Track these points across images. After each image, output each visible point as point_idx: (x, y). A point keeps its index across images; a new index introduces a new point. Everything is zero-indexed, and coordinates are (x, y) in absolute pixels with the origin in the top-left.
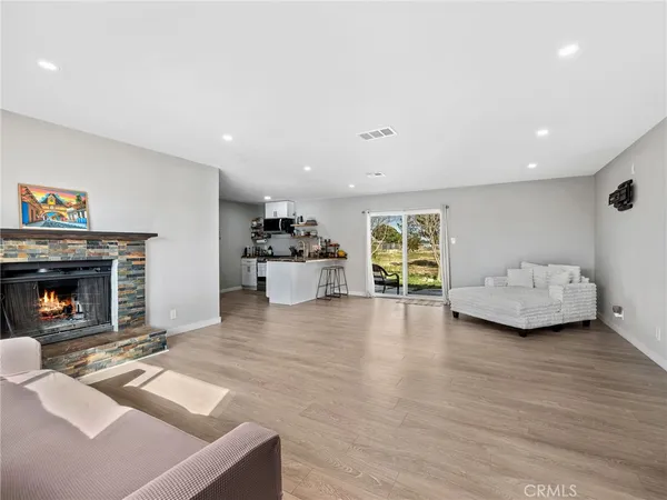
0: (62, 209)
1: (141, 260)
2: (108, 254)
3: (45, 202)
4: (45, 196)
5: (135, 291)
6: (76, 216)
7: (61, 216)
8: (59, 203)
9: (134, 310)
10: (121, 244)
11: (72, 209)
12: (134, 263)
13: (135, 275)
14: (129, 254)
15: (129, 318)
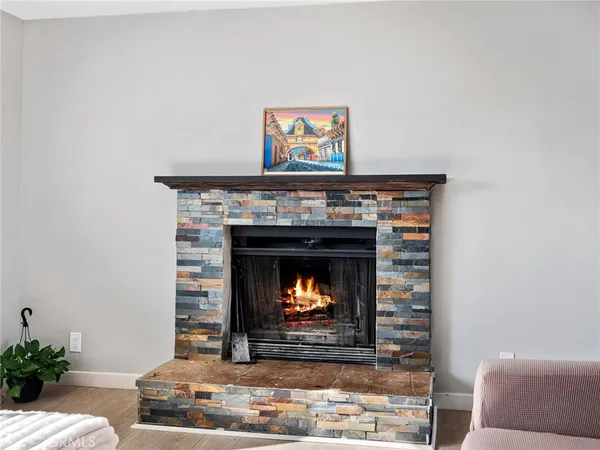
0: (312, 140)
1: (421, 230)
2: (360, 217)
3: (292, 132)
4: (292, 124)
5: (408, 295)
6: (330, 151)
7: (310, 152)
8: (309, 131)
9: (406, 334)
10: (382, 197)
11: (325, 139)
12: (407, 236)
13: (408, 263)
14: (398, 217)
15: (396, 348)
